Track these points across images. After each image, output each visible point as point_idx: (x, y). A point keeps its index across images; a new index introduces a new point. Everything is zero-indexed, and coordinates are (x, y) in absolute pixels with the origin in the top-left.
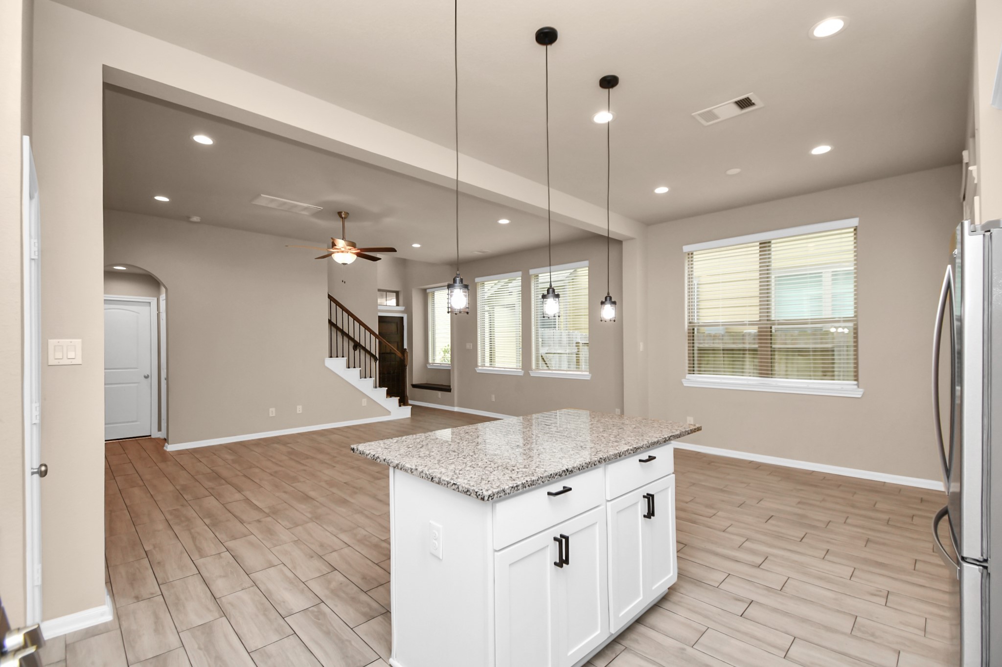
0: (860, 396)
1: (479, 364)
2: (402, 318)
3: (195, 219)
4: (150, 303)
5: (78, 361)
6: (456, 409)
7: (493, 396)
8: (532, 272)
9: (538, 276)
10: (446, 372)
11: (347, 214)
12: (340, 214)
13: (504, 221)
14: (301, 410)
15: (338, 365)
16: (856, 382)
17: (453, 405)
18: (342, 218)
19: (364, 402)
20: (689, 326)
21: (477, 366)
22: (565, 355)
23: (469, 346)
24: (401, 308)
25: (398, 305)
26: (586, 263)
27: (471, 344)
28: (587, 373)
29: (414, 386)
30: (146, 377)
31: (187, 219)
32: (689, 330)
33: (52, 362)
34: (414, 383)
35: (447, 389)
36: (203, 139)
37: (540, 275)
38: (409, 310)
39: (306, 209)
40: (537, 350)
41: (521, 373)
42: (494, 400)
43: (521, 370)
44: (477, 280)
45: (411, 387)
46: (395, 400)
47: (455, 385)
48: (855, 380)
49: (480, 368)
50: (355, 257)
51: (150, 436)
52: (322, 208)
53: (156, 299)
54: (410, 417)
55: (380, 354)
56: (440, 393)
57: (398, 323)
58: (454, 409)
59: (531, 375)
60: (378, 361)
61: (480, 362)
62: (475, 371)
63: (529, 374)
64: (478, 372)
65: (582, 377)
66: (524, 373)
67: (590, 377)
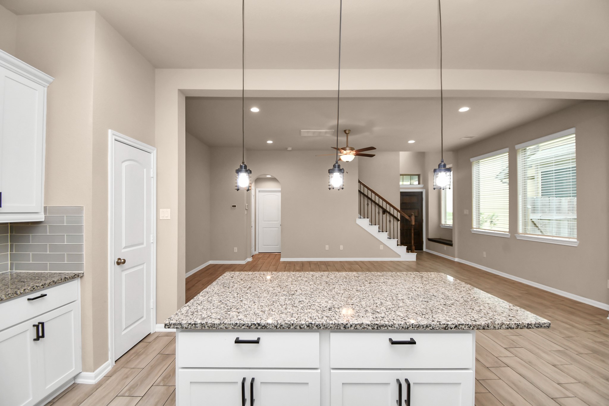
1: (474, 227)
2: (422, 192)
3: (290, 149)
5: (169, 218)
6: (456, 260)
7: (485, 253)
8: (517, 147)
9: (525, 149)
10: (449, 230)
11: (349, 130)
12: (345, 131)
13: (464, 109)
14: (328, 248)
15: (364, 223)
17: (454, 257)
18: (347, 134)
19: (382, 247)
22: (554, 221)
23: (466, 212)
24: (421, 186)
25: (419, 184)
26: (573, 130)
27: (468, 210)
28: (576, 240)
29: (430, 240)
31: (286, 149)
33: (161, 218)
34: (430, 237)
35: (449, 243)
36: (255, 110)
37: (527, 148)
38: (426, 187)
39: (326, 133)
40: (525, 215)
41: (508, 235)
42: (485, 256)
43: (508, 233)
44: (471, 160)
45: (427, 240)
46: (404, 248)
47: (456, 241)
49: (475, 229)
50: (354, 156)
52: (333, 130)
54: (416, 261)
55: (401, 216)
56: (445, 247)
57: (418, 196)
58: (454, 259)
59: (518, 238)
60: (400, 221)
61: (475, 225)
62: (471, 231)
63: (516, 238)
64: (472, 232)
65: (569, 244)
66: (511, 236)
67: (577, 244)
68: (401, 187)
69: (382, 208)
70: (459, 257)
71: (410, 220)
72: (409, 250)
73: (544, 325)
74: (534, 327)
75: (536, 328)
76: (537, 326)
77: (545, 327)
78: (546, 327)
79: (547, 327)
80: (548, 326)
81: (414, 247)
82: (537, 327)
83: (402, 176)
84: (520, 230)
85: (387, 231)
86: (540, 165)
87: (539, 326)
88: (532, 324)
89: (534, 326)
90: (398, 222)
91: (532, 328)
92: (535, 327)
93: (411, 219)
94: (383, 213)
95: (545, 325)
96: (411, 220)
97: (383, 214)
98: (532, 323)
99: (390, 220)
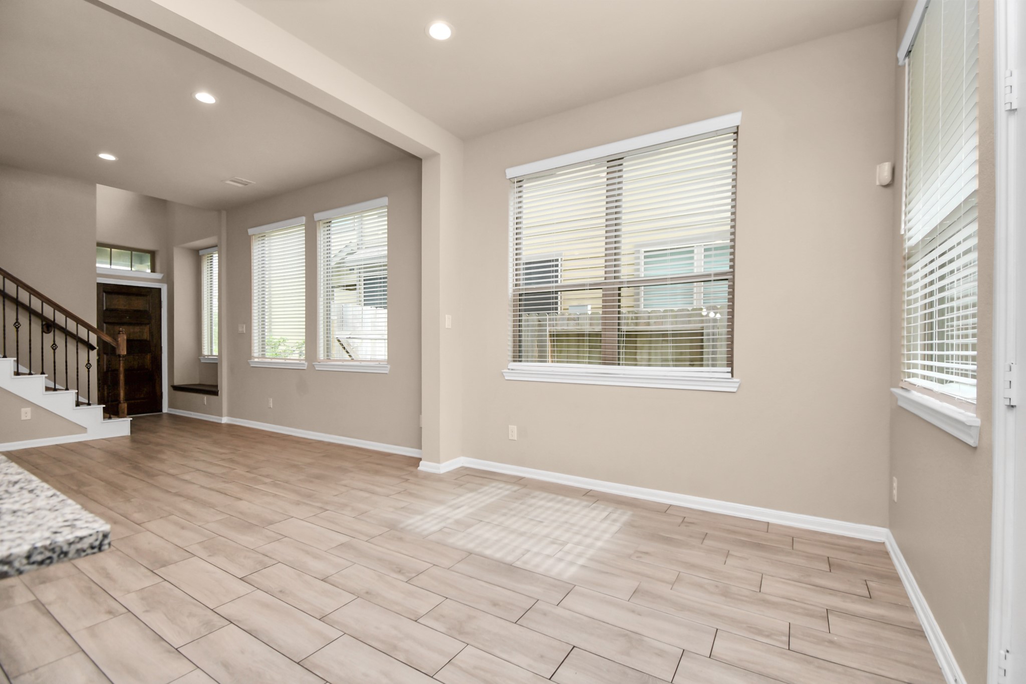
0: (735, 390)
1: (256, 355)
2: (160, 289)
6: (224, 420)
7: (271, 400)
8: (317, 216)
9: (328, 222)
10: (213, 367)
16: (729, 369)
17: (220, 415)
20: (514, 291)
21: (250, 356)
23: (242, 329)
24: (158, 276)
25: (153, 271)
26: (385, 201)
27: (244, 326)
28: (385, 364)
29: (176, 388)
32: (514, 295)
34: (177, 382)
35: (212, 390)
38: (169, 279)
40: (327, 331)
41: (305, 365)
42: (272, 406)
43: (304, 362)
44: (251, 231)
45: (172, 389)
46: (98, 409)
47: (224, 385)
48: (728, 365)
49: (256, 360)
54: (130, 434)
55: (99, 340)
56: (205, 398)
57: (151, 295)
58: (221, 420)
59: (317, 369)
60: (95, 351)
61: (256, 351)
62: (248, 364)
63: (315, 367)
64: (252, 365)
65: (379, 370)
66: (308, 366)
67: (388, 369)
68: (98, 271)
69: (40, 316)
70: (231, 414)
71: (114, 344)
72: (111, 411)
73: (79, 546)
74: (28, 567)
75: (35, 567)
76: (39, 558)
77: (79, 552)
78: (89, 551)
79: (92, 547)
80: (97, 543)
81: (124, 406)
82: (41, 563)
83: (109, 249)
84: (321, 355)
85: (44, 371)
86: (365, 268)
87: (50, 558)
88: (11, 558)
89: (25, 561)
90: (91, 352)
91: (12, 572)
92: (33, 563)
93: (118, 341)
94: (45, 329)
95: (85, 544)
96: (118, 344)
97: (43, 332)
98: (10, 555)
99: (54, 344)
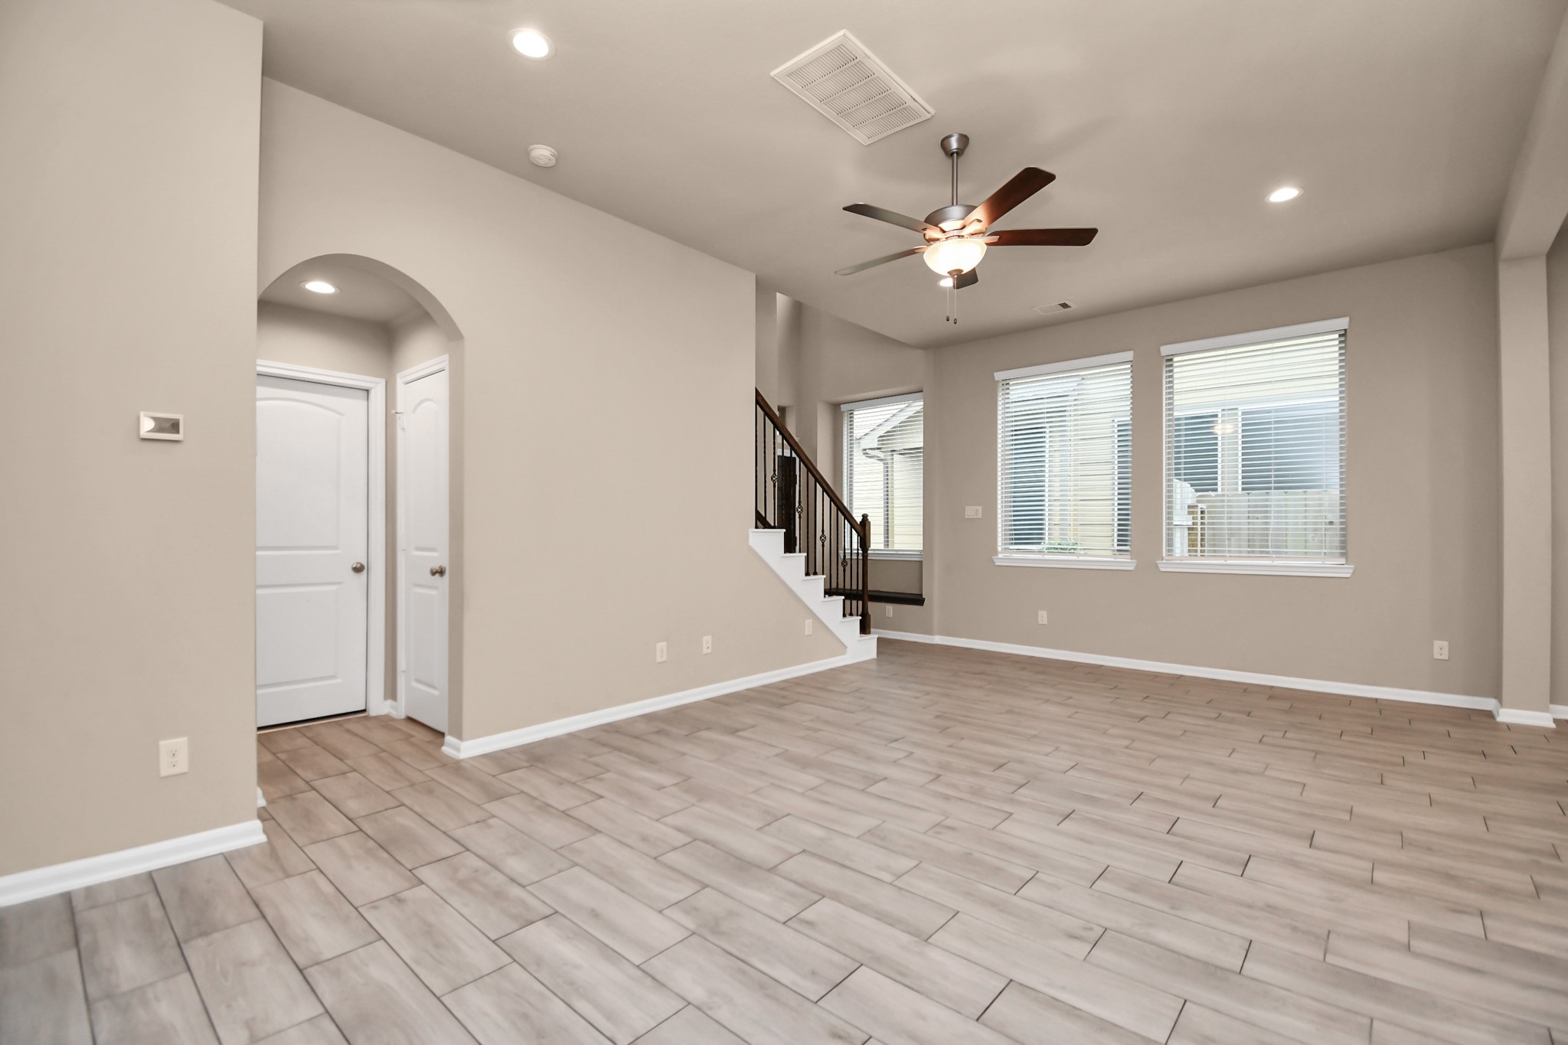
1: (999, 549)
4: (368, 391)
6: (938, 640)
7: (1043, 614)
9: (1171, 360)
10: (916, 566)
11: (965, 141)
12: (946, 141)
17: (930, 632)
18: (951, 154)
19: (809, 627)
21: (996, 553)
23: (974, 512)
27: (980, 508)
30: (358, 569)
37: (1175, 359)
41: (1128, 564)
42: (1045, 622)
43: (1128, 560)
46: (855, 623)
47: (932, 591)
51: (364, 711)
53: (383, 381)
54: (877, 657)
58: (931, 640)
59: (1162, 570)
62: (993, 562)
63: (1157, 567)
64: (999, 564)
66: (1137, 566)
67: (1351, 571)
